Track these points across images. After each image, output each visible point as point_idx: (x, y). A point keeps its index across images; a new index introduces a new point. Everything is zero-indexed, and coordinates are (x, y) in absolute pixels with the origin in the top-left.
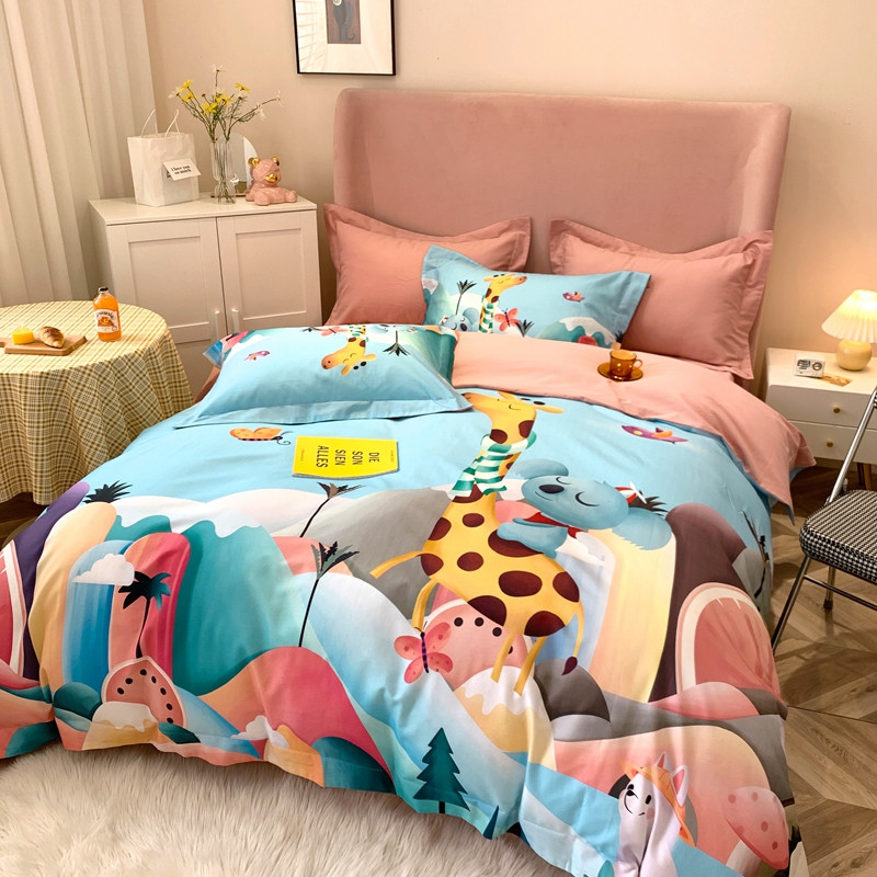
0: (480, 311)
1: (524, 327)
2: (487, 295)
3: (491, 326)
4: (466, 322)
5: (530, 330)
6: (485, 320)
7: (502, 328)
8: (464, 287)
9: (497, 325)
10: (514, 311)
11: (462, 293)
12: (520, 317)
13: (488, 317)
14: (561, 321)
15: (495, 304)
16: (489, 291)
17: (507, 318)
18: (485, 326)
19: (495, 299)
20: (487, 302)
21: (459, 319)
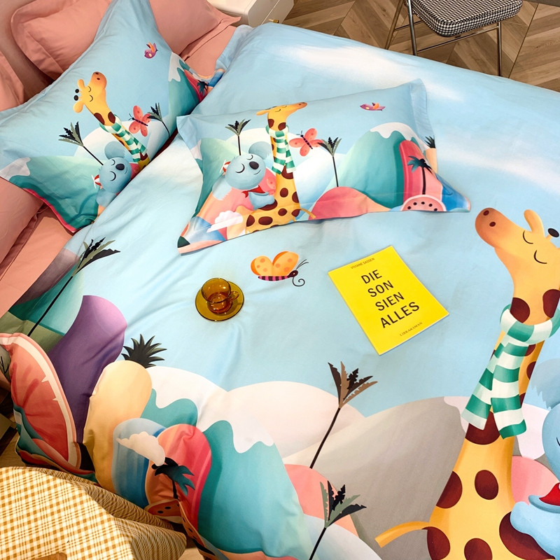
0: (115, 139)
1: (155, 114)
2: (102, 122)
3: (136, 141)
4: (118, 161)
5: (162, 111)
6: (128, 143)
7: (144, 133)
8: (73, 135)
9: (138, 135)
10: (136, 110)
11: (80, 143)
12: (146, 110)
13: (127, 137)
14: (170, 80)
15: (117, 120)
16: (98, 116)
17: (139, 122)
18: (134, 147)
19: (112, 117)
20: (109, 126)
21: (109, 165)
